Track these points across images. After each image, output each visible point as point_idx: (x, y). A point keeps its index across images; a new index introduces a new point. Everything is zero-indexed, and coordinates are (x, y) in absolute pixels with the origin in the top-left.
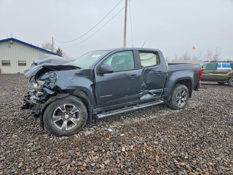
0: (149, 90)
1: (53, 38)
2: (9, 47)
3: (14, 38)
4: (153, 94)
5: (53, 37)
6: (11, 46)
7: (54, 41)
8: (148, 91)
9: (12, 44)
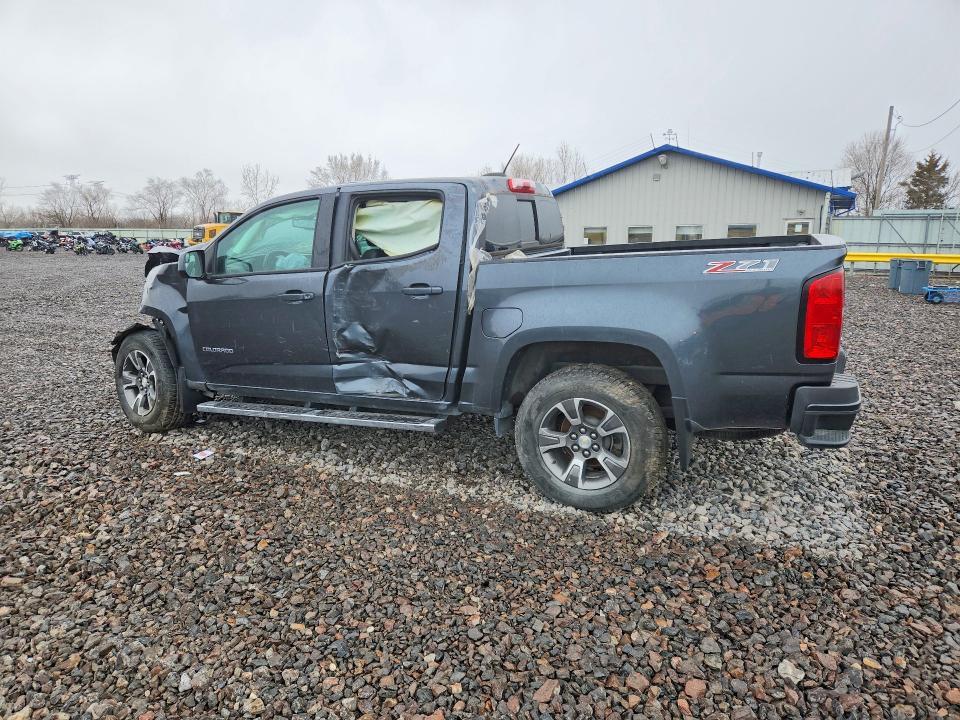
0: (393, 361)
1: (891, 113)
2: (657, 178)
3: (673, 144)
4: (406, 382)
5: (892, 108)
6: (664, 173)
7: (892, 127)
8: (389, 366)
9: (665, 166)
